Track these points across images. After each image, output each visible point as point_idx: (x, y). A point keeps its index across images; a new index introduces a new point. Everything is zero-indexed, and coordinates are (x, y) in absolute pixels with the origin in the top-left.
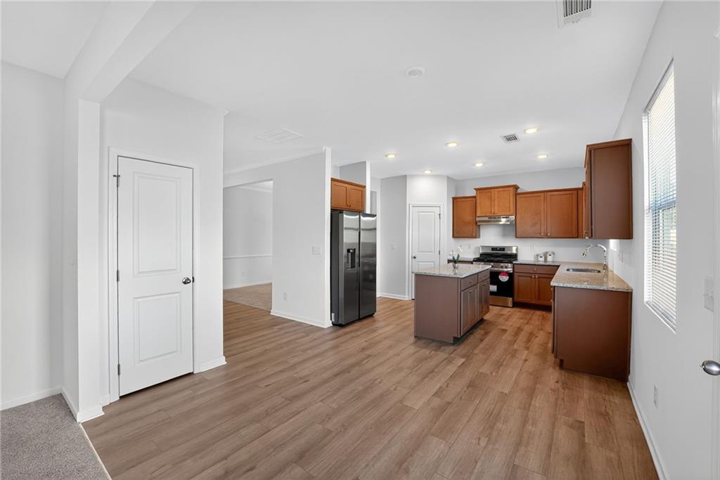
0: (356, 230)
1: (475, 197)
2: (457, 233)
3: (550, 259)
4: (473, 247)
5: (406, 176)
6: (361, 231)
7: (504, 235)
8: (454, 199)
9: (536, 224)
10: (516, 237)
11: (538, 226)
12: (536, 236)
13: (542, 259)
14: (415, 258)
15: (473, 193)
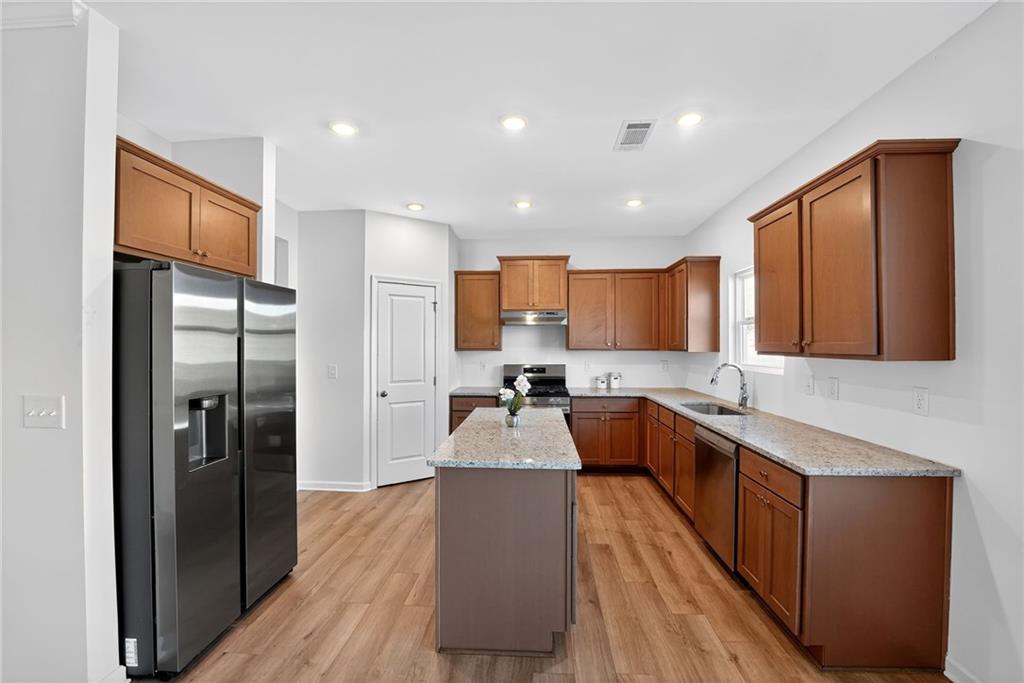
0: (230, 332)
1: (498, 273)
2: (464, 341)
3: (615, 384)
4: (489, 368)
5: (363, 212)
6: (248, 340)
7: (544, 344)
8: (458, 274)
9: (597, 327)
10: (568, 348)
11: (602, 331)
12: (599, 346)
13: (604, 386)
14: (383, 395)
15: (495, 266)
